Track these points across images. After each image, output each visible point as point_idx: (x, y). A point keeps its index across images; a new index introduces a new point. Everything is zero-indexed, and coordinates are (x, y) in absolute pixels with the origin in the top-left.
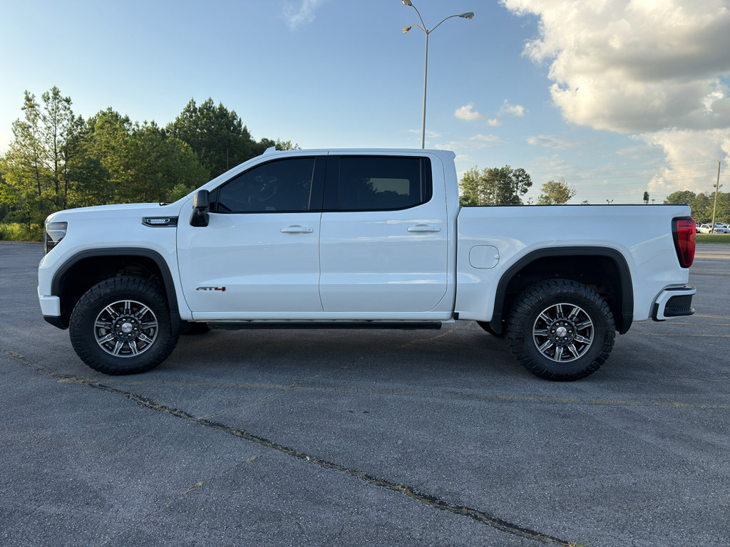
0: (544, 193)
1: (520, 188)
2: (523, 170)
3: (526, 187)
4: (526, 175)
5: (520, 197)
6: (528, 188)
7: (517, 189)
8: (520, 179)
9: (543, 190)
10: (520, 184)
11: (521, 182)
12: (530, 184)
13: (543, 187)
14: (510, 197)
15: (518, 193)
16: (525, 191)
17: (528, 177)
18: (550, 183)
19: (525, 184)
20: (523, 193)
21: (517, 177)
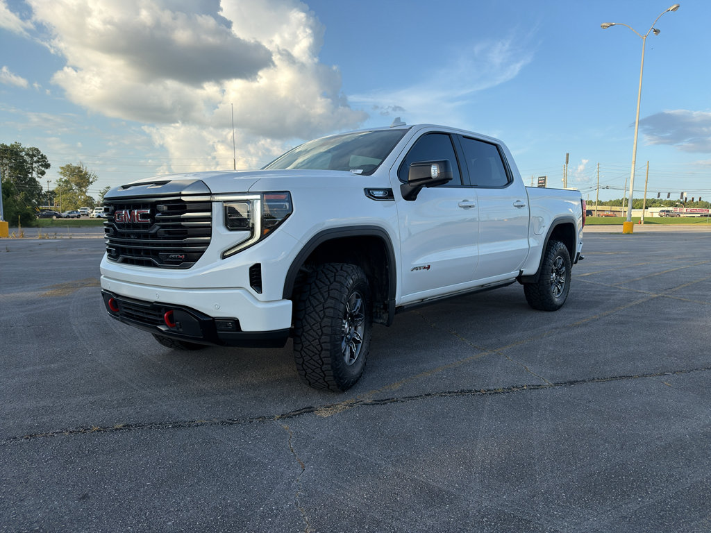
0: (62, 177)
1: (36, 170)
2: (37, 150)
3: (43, 169)
4: (42, 155)
5: (37, 179)
6: (46, 171)
7: (33, 170)
8: (35, 159)
9: (61, 173)
10: (35, 165)
11: (35, 162)
12: (47, 166)
13: (60, 170)
14: (25, 179)
15: (35, 175)
16: (43, 173)
17: (43, 157)
18: (68, 166)
19: (42, 165)
20: (40, 175)
21: (32, 156)
